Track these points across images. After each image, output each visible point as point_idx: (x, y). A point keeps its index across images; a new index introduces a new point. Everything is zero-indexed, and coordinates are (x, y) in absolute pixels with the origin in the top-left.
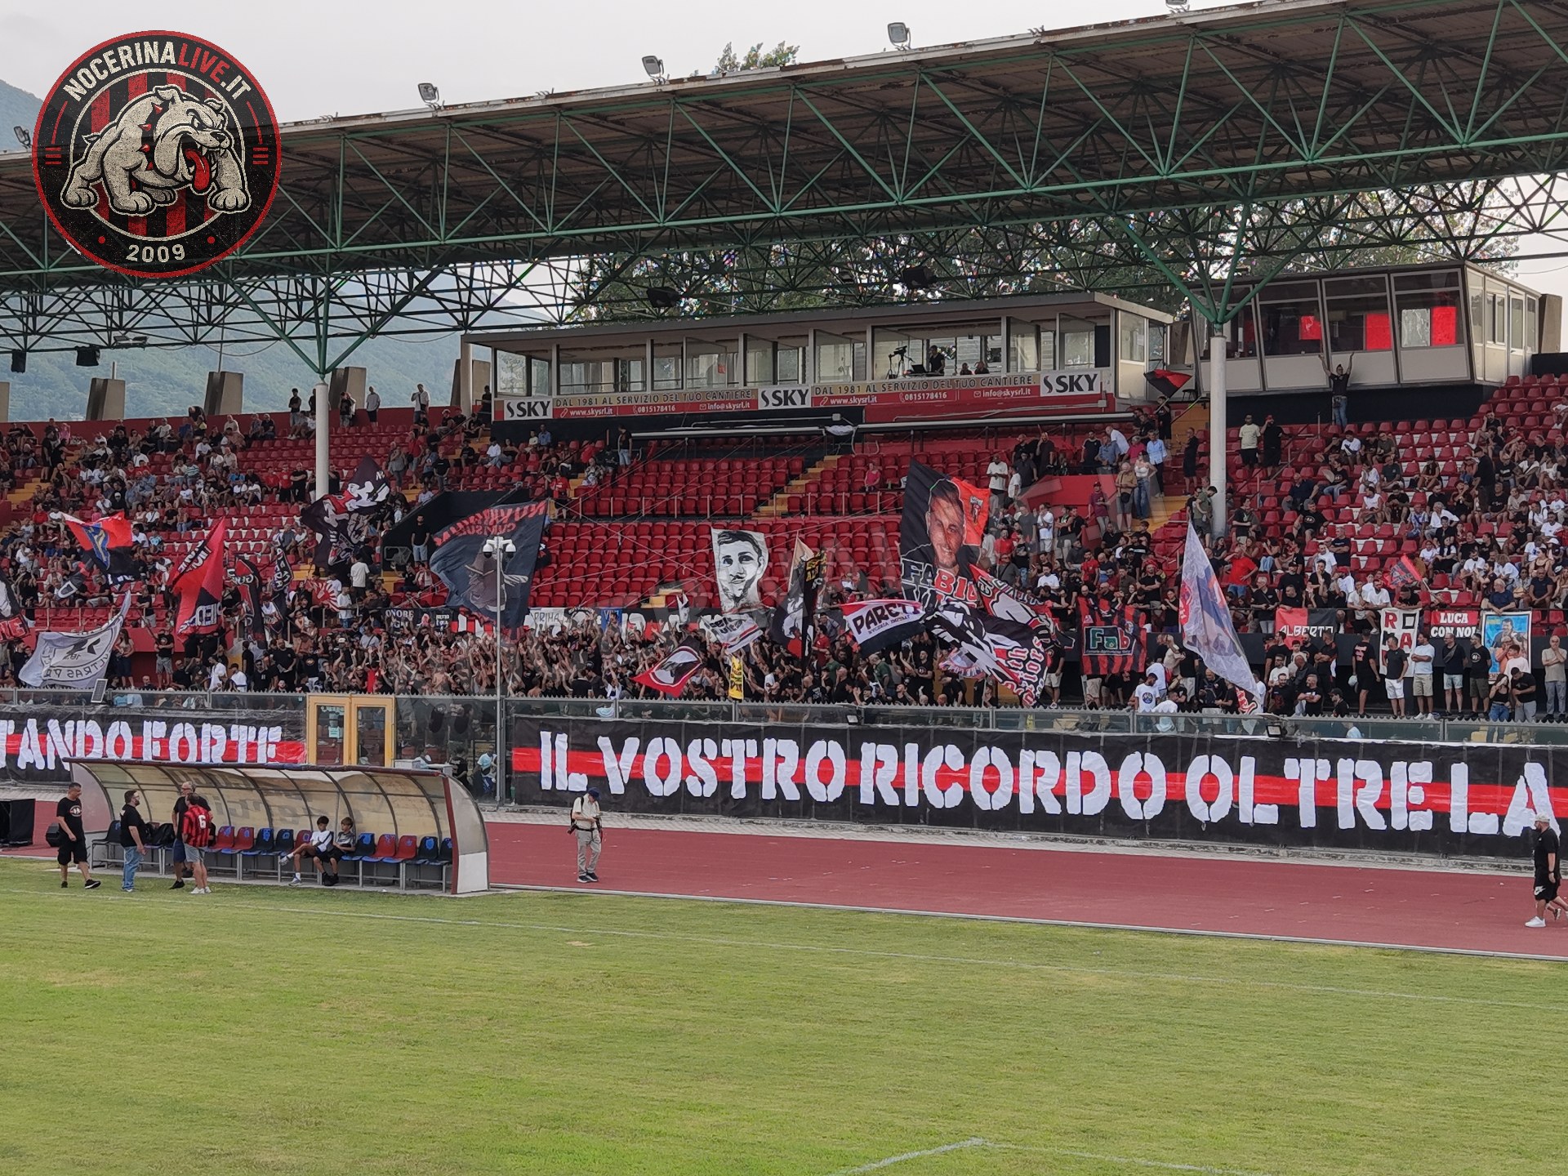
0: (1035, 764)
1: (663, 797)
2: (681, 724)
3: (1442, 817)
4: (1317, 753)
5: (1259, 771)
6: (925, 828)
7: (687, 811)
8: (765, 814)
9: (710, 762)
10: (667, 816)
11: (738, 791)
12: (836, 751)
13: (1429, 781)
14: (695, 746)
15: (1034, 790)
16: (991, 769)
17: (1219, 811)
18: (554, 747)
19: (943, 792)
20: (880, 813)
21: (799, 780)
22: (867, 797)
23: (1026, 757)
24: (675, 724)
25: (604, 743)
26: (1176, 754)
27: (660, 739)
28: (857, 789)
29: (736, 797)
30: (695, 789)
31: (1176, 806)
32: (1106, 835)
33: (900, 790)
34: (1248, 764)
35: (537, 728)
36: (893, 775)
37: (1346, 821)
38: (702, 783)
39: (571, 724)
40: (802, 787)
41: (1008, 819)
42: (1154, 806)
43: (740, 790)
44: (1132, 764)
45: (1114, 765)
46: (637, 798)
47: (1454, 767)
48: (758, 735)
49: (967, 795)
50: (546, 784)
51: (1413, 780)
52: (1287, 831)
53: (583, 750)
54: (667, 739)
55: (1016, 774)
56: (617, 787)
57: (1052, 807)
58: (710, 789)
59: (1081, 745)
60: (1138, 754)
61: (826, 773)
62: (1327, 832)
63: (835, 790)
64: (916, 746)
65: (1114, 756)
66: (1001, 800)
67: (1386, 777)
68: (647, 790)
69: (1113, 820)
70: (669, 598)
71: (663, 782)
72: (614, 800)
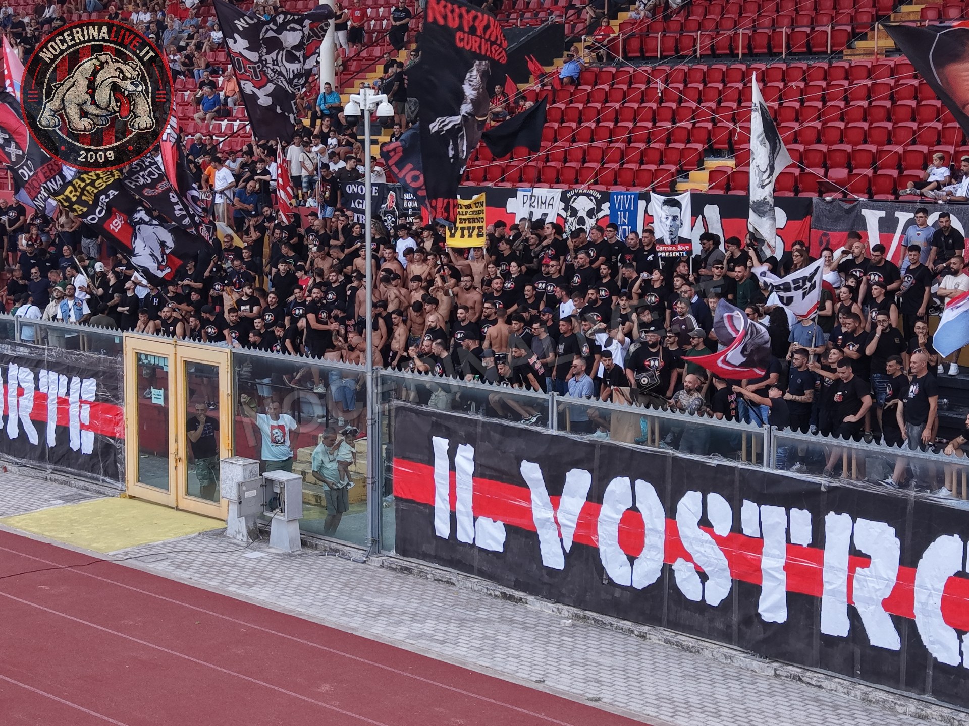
1: (631, 589)
2: (664, 457)
7: (676, 625)
8: (826, 665)
9: (719, 540)
14: (690, 502)
18: (452, 467)
21: (900, 609)
24: (654, 456)
25: (531, 471)
27: (627, 480)
29: (767, 617)
30: (690, 588)
35: (427, 428)
38: (704, 577)
39: (479, 429)
40: (906, 626)
43: (773, 609)
46: (586, 582)
48: (815, 502)
50: (442, 528)
53: (498, 479)
54: (640, 483)
56: (552, 555)
58: (717, 592)
61: (957, 605)
68: (601, 570)
70: (713, 175)
71: (632, 560)
72: (546, 579)
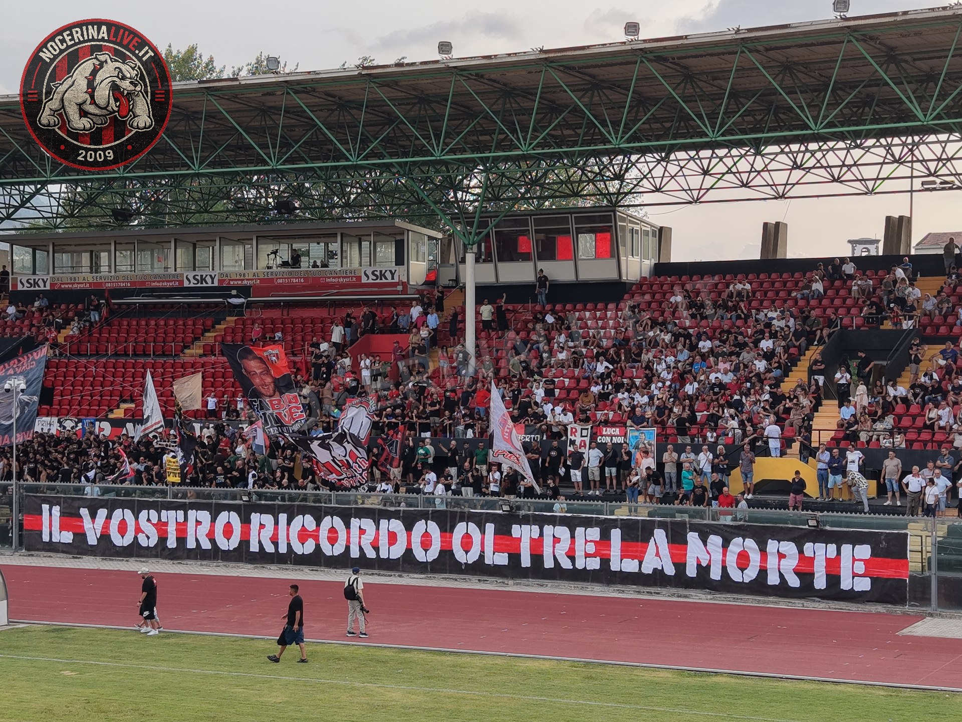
0: (360, 527)
1: (123, 547)
2: (134, 501)
3: (605, 562)
4: (531, 522)
5: (497, 532)
6: (291, 567)
7: (138, 556)
8: (189, 558)
9: (154, 525)
10: (125, 559)
11: (172, 543)
12: (235, 519)
13: (598, 539)
14: (144, 514)
15: (360, 543)
16: (333, 530)
17: (473, 557)
18: (50, 515)
19: (303, 544)
20: (262, 558)
21: (211, 536)
22: (254, 548)
23: (355, 522)
24: (131, 500)
25: (84, 512)
26: (446, 522)
27: (121, 510)
28: (248, 542)
29: (170, 547)
30: (144, 542)
31: (446, 553)
32: (404, 571)
33: (276, 544)
34: (490, 528)
35: (40, 502)
36: (271, 534)
37: (549, 564)
38: (148, 538)
39: (62, 500)
40: (213, 541)
41: (343, 561)
42: (433, 554)
44: (420, 527)
45: (409, 528)
46: (106, 547)
47: (613, 531)
48: (185, 508)
49: (318, 546)
50: (46, 538)
51: (588, 538)
52: (513, 570)
53: (70, 516)
54: (125, 510)
55: (348, 533)
56: (92, 540)
57: (371, 554)
58: (153, 542)
59: (389, 515)
60: (423, 521)
61: (228, 531)
62: (537, 570)
63: (234, 543)
64: (285, 515)
65: (409, 522)
66: (338, 549)
67: (573, 537)
68: (112, 542)
69: (408, 563)
70: (126, 411)
71: (123, 537)
72: (90, 549)
